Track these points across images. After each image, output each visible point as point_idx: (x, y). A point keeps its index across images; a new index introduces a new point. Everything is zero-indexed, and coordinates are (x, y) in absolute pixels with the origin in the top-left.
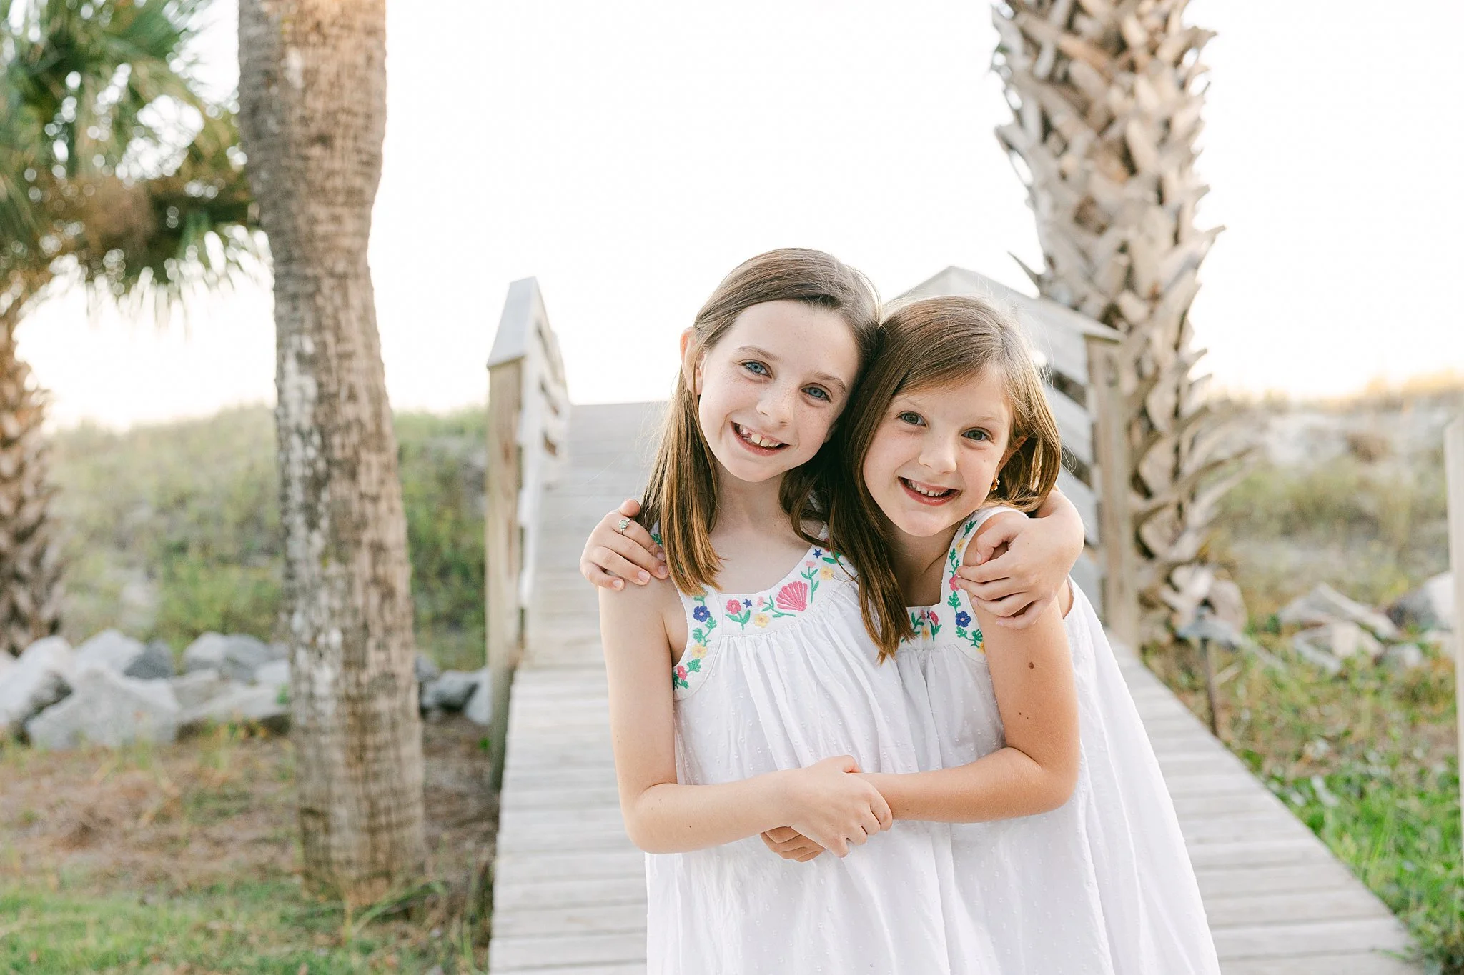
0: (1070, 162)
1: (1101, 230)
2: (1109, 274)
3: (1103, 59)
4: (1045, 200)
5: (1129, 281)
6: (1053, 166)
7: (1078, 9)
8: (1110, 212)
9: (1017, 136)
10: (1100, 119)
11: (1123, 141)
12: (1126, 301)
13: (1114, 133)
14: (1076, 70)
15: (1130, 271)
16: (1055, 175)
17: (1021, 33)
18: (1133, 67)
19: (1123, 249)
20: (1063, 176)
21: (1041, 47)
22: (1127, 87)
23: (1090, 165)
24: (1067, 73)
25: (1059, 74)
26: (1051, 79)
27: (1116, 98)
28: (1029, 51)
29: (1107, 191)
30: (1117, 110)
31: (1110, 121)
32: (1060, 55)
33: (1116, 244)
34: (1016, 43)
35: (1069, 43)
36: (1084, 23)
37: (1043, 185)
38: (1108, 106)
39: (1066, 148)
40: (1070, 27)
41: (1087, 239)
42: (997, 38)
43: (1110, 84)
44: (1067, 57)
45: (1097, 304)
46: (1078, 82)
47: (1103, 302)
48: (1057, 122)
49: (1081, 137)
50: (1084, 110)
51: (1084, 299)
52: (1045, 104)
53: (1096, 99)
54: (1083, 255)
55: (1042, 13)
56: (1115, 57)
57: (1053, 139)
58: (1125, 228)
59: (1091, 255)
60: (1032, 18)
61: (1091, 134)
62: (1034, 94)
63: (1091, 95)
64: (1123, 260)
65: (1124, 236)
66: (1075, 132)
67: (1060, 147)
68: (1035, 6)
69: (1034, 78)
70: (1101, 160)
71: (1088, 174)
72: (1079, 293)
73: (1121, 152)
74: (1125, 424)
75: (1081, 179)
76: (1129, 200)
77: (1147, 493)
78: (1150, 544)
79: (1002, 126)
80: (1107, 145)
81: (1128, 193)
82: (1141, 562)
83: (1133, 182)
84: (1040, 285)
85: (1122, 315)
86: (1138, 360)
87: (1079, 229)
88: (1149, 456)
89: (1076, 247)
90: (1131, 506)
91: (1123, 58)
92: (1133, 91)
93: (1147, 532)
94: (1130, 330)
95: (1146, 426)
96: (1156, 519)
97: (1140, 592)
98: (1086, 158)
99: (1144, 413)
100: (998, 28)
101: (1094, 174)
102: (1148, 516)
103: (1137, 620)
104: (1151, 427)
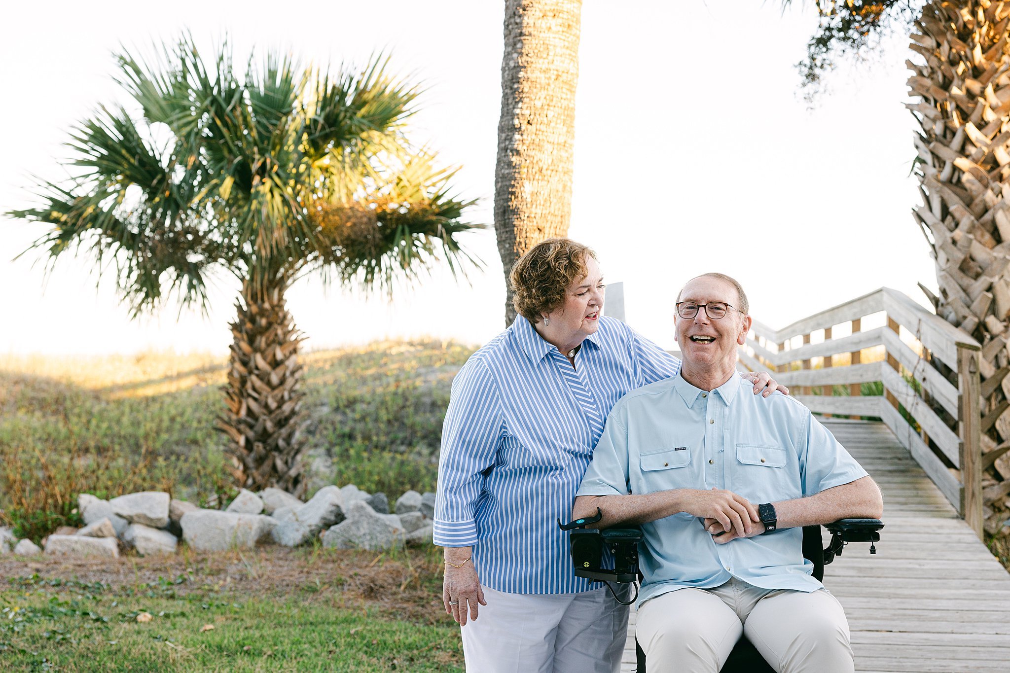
0: (958, 234)
1: (977, 276)
2: (980, 303)
3: (983, 172)
4: (942, 256)
5: (993, 308)
6: (949, 235)
7: (967, 140)
8: (983, 265)
9: (926, 215)
10: (979, 209)
11: (993, 222)
12: (991, 321)
13: (988, 217)
14: (965, 178)
15: (994, 301)
16: (950, 241)
17: (933, 153)
18: (1001, 178)
19: (990, 289)
20: (954, 242)
21: (944, 163)
22: (997, 190)
23: (971, 236)
24: (959, 179)
25: (955, 180)
26: (950, 181)
27: (989, 195)
28: (937, 165)
29: (982, 252)
30: (990, 204)
31: (986, 210)
32: (955, 168)
33: (986, 285)
34: (928, 158)
35: (961, 161)
36: (971, 150)
37: (941, 247)
38: (984, 202)
39: (957, 225)
40: (962, 151)
41: (967, 281)
42: (915, 153)
43: (986, 187)
44: (960, 169)
45: (971, 322)
46: (967, 185)
47: (976, 320)
48: (952, 208)
49: (966, 220)
50: (969, 203)
51: (965, 318)
52: (946, 197)
53: (977, 197)
54: (965, 291)
55: (945, 141)
56: (989, 171)
57: (949, 218)
58: (992, 276)
59: (970, 290)
60: (939, 145)
61: (973, 218)
62: (938, 192)
63: (974, 193)
64: (990, 295)
65: (992, 280)
66: (963, 216)
67: (953, 225)
68: (942, 139)
69: (939, 181)
70: (979, 233)
71: (970, 241)
72: (960, 315)
73: (992, 229)
74: (986, 396)
75: (966, 244)
76: (996, 258)
77: (999, 440)
78: (1002, 472)
79: (916, 209)
80: (983, 225)
81: (995, 254)
82: (994, 482)
83: (998, 248)
84: (937, 305)
85: (987, 330)
86: (996, 357)
87: (962, 274)
88: (1001, 417)
89: (960, 286)
90: (988, 447)
91: (995, 172)
92: (1001, 192)
93: (998, 463)
94: (992, 338)
95: (1000, 397)
96: (1004, 456)
97: (989, 500)
98: (969, 232)
99: (999, 389)
100: (917, 147)
101: (974, 242)
102: (998, 454)
103: (986, 517)
104: (1004, 398)
